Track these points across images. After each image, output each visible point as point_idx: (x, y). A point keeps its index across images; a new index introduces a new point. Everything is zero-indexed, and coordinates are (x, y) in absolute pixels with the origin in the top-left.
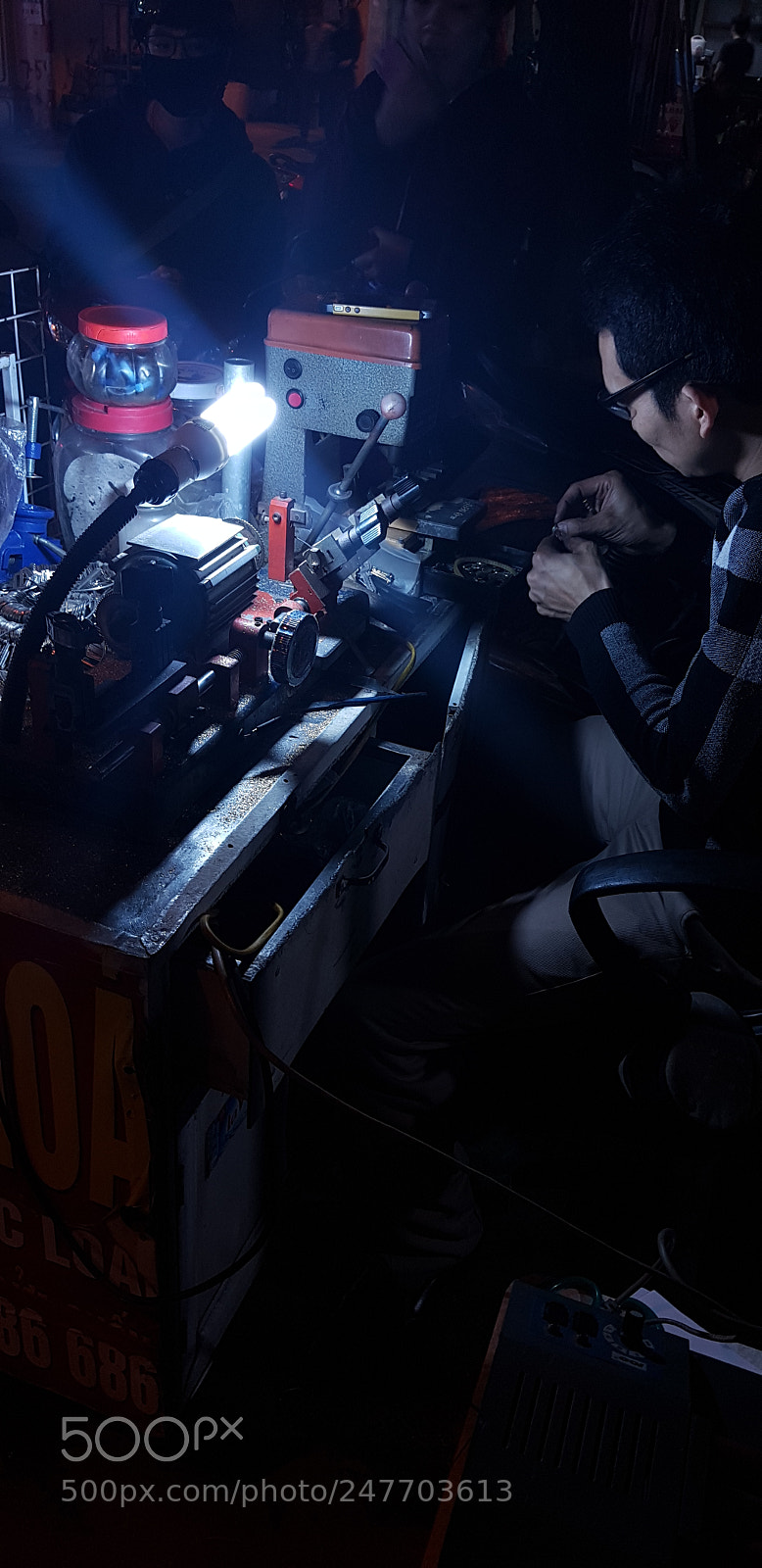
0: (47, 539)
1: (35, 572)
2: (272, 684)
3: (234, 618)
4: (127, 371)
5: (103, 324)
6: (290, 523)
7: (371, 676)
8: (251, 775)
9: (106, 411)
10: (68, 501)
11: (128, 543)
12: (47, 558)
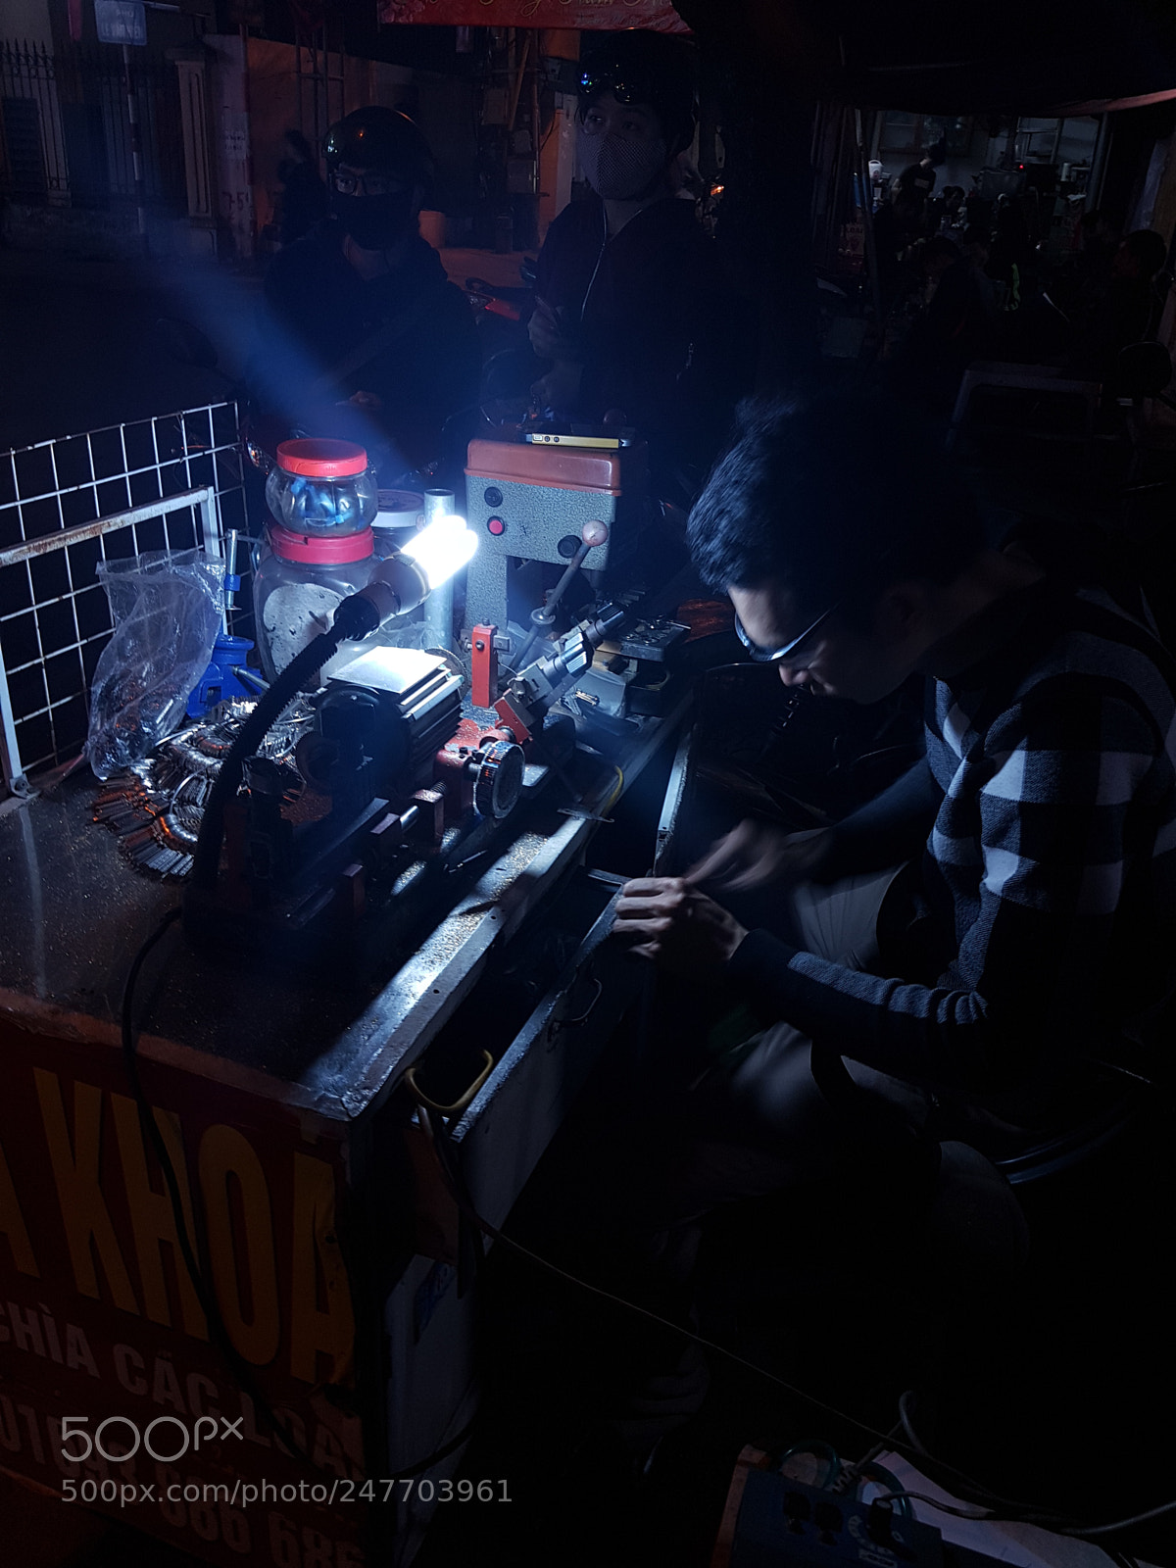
0: (246, 670)
1: (234, 704)
2: (478, 816)
3: (438, 750)
4: (327, 503)
5: (301, 457)
6: (493, 650)
7: (580, 803)
8: (456, 912)
9: (306, 540)
10: (268, 631)
11: (328, 678)
12: (248, 690)
